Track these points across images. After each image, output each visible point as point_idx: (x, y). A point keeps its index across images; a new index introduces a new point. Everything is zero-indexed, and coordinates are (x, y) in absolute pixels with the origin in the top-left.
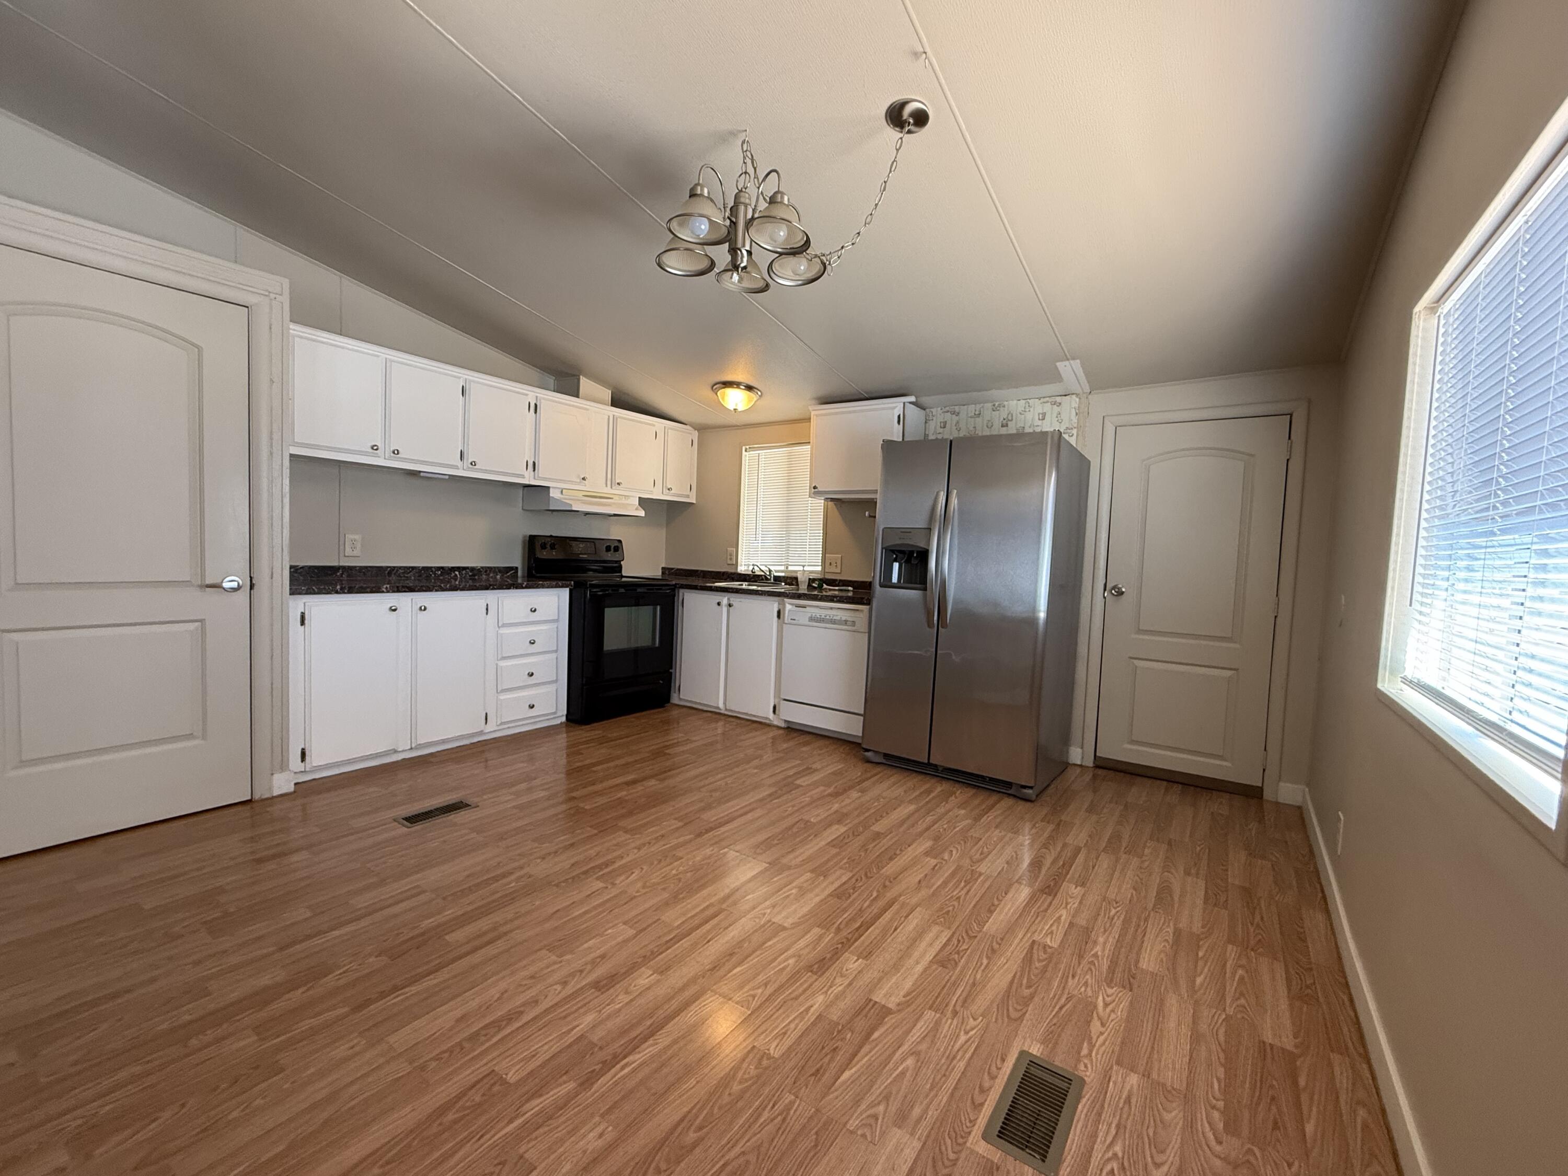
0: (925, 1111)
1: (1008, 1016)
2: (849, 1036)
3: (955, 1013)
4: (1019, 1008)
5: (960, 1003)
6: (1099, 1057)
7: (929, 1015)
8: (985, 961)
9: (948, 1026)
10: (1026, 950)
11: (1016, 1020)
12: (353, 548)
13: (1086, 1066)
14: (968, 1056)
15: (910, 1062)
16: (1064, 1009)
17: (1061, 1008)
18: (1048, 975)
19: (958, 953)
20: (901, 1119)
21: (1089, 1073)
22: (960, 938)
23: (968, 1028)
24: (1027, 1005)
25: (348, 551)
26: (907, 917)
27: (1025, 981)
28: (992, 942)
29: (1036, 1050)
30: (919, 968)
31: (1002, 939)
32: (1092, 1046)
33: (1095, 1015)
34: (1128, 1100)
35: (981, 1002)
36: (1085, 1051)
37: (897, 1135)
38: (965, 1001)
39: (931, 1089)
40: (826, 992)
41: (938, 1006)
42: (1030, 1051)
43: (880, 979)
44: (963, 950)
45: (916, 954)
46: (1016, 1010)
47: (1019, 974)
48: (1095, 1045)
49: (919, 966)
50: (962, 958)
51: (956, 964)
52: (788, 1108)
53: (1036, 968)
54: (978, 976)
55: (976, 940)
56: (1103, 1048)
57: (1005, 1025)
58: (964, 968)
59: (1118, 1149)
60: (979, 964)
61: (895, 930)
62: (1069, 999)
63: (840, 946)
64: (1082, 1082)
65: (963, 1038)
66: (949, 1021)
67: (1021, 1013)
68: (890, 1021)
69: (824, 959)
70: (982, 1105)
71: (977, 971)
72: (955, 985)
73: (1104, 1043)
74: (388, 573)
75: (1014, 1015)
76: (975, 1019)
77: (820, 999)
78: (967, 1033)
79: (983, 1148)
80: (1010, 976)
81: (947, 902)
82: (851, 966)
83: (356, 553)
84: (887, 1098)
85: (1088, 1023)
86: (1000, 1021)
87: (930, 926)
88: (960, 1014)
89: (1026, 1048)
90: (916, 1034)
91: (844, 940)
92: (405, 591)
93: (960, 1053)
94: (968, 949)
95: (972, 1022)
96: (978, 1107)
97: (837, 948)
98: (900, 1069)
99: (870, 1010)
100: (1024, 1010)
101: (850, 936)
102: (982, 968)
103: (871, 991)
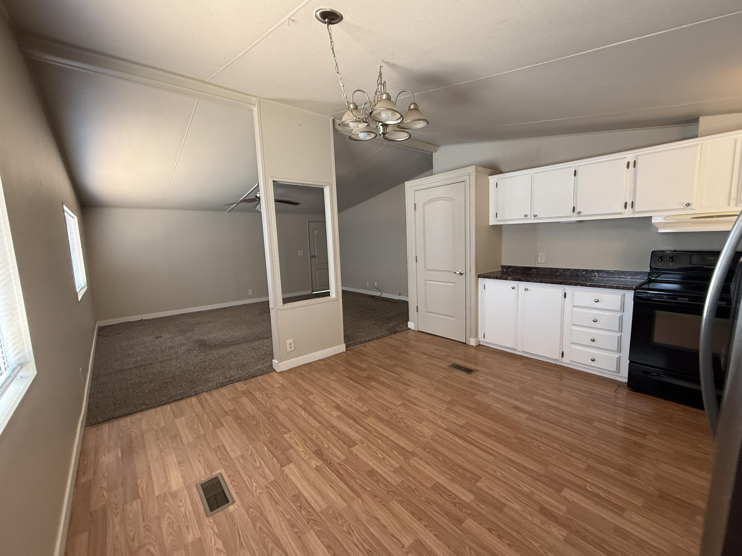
0: (240, 462)
1: (252, 507)
2: (279, 453)
3: (267, 487)
4: (253, 515)
5: (270, 491)
6: (208, 532)
7: (272, 478)
8: (288, 517)
9: (263, 481)
10: (285, 547)
11: (248, 509)
12: (541, 259)
13: (211, 523)
14: (247, 483)
15: (258, 465)
16: (238, 536)
17: (239, 535)
18: (261, 546)
19: (300, 507)
20: (242, 456)
21: (208, 521)
22: (311, 514)
23: (257, 488)
24: (252, 520)
25: (539, 260)
26: (340, 496)
27: (264, 528)
28: (298, 529)
29: (231, 508)
30: (299, 485)
31: (299, 537)
32: (215, 533)
33: (224, 550)
34: (188, 528)
35: (265, 500)
36: (215, 527)
37: (239, 453)
38: (270, 494)
39: (244, 466)
40: (303, 451)
41: (274, 483)
42: (232, 505)
43: (300, 470)
44: (301, 510)
45: (308, 488)
46: (253, 512)
47: (271, 529)
48: (214, 535)
49: (300, 486)
50: (296, 507)
51: (293, 502)
52: (265, 435)
53: (268, 542)
54: (280, 507)
55: (306, 523)
56: (209, 538)
57: (249, 503)
58: (289, 504)
59: (183, 509)
60: (287, 512)
61: (331, 487)
62: (241, 544)
63: (329, 462)
64: (208, 516)
65: (255, 484)
66: (265, 484)
67: (250, 514)
68: (278, 466)
69: (322, 455)
70: (229, 478)
71: (283, 509)
72: (281, 495)
73: (211, 541)
74: (555, 271)
75: (251, 510)
76: (259, 493)
77: (301, 449)
78: (256, 487)
79: (219, 471)
80: (272, 524)
81: (347, 524)
82: (313, 462)
83: (543, 261)
84: (251, 455)
85: (224, 543)
86: (252, 502)
87: (327, 503)
88: (265, 489)
89: (235, 505)
90: (267, 471)
91: (332, 464)
92: (517, 281)
93: (250, 481)
94: (301, 513)
95: (259, 491)
96: (229, 477)
97: (328, 461)
98: (257, 462)
99: (286, 461)
100: (250, 516)
101: (334, 467)
102: (284, 513)
103: (295, 464)
